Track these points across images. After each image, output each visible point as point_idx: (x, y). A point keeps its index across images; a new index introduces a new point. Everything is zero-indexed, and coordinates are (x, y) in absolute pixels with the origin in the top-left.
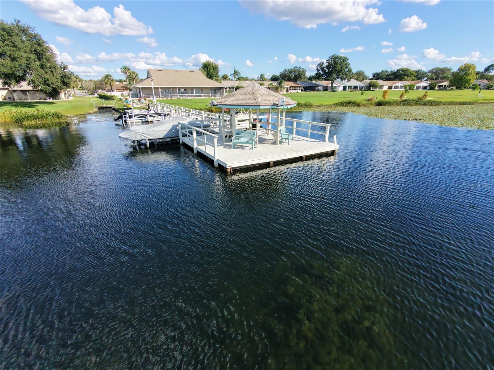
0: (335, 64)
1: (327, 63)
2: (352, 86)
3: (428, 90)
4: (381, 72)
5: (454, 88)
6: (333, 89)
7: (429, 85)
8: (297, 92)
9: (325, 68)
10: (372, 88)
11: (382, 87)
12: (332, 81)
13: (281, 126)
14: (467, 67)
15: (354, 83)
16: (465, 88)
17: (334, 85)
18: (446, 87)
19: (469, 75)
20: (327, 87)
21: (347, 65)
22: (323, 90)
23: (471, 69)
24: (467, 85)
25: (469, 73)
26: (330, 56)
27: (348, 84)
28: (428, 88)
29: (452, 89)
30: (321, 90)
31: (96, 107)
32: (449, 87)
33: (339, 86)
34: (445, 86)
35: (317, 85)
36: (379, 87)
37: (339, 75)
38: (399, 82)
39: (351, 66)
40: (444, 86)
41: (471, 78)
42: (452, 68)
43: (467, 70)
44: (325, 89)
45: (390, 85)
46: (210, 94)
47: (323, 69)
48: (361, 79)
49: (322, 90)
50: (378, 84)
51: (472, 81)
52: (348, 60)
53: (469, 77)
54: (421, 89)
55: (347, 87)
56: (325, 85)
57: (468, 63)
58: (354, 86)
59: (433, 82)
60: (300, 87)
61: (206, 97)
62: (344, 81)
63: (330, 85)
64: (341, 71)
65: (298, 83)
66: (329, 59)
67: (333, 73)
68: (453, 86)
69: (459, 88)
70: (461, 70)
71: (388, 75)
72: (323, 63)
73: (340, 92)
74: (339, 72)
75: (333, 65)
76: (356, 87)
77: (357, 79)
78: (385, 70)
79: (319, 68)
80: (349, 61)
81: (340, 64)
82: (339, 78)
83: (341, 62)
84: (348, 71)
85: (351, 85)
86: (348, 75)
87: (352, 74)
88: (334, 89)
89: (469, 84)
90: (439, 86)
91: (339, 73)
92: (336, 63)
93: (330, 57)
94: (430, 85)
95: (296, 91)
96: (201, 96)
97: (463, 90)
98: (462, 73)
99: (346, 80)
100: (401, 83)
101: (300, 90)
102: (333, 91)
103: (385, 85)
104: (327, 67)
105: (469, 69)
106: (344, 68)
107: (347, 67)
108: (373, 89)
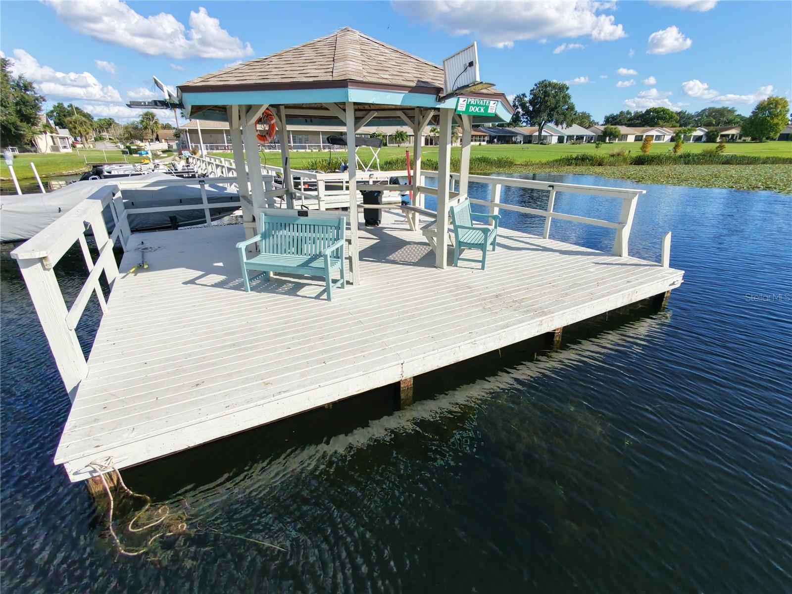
0: (545, 96)
1: (531, 94)
2: (573, 136)
3: (704, 142)
4: (619, 113)
5: (749, 139)
6: (541, 140)
7: (705, 135)
8: (480, 144)
9: (528, 105)
10: (608, 138)
11: (625, 137)
12: (540, 125)
13: (452, 196)
14: (772, 104)
15: (576, 130)
16: (767, 139)
17: (543, 133)
18: (734, 138)
19: (777, 116)
20: (531, 136)
21: (566, 98)
22: (524, 143)
23: (780, 107)
24: (772, 134)
25: (776, 113)
26: (536, 83)
27: (567, 131)
28: (704, 139)
29: (744, 142)
30: (520, 142)
31: (88, 164)
32: (740, 138)
33: (552, 135)
34: (733, 135)
35: (513, 133)
36: (620, 137)
37: (553, 115)
38: (652, 129)
39: (573, 100)
40: (730, 136)
41: (780, 122)
42: (735, 109)
43: (772, 108)
44: (528, 140)
45: (639, 134)
46: (322, 144)
47: (523, 106)
48: (587, 125)
49: (522, 142)
50: (620, 131)
51: (781, 127)
52: (567, 88)
53: (776, 121)
54: (691, 141)
55: (566, 137)
56: (527, 133)
57: (774, 96)
58: (577, 136)
59: (712, 128)
60: (484, 136)
61: (314, 150)
62: (560, 126)
63: (537, 134)
64: (556, 108)
65: (481, 129)
66: (535, 87)
67: (540, 111)
68: (747, 136)
69: (756, 139)
70: (761, 108)
71: (630, 119)
72: (524, 95)
73: (554, 145)
74: (553, 109)
75: (541, 98)
76: (580, 138)
77: (581, 125)
78: (625, 110)
79: (517, 103)
80: (568, 92)
81: (554, 97)
82: (552, 120)
83: (556, 92)
84: (567, 109)
85: (571, 134)
86: (568, 116)
87: (575, 114)
88: (543, 140)
89: (776, 132)
90: (722, 136)
91: (552, 112)
92: (546, 94)
93: (536, 85)
94: (707, 134)
95: (478, 143)
96: (304, 148)
97: (764, 142)
98: (763, 114)
99: (565, 125)
100: (657, 131)
101: (484, 141)
102: (542, 144)
103: (631, 134)
104: (531, 102)
105: (776, 106)
106: (561, 103)
107: (565, 102)
108: (609, 140)
